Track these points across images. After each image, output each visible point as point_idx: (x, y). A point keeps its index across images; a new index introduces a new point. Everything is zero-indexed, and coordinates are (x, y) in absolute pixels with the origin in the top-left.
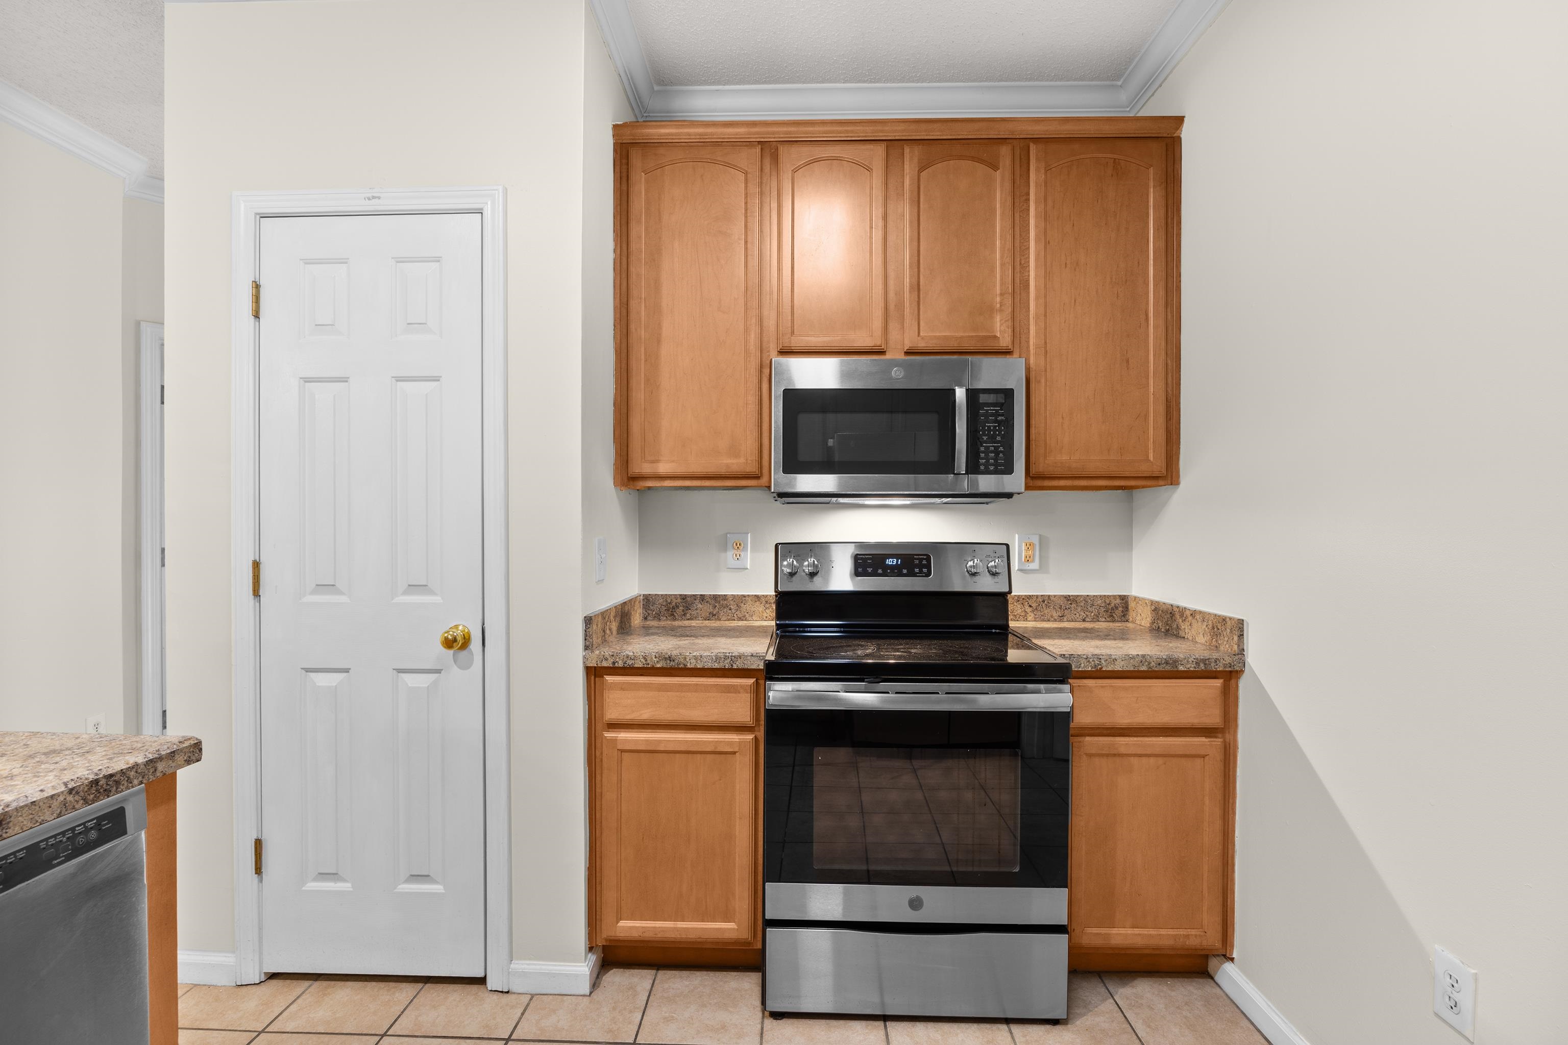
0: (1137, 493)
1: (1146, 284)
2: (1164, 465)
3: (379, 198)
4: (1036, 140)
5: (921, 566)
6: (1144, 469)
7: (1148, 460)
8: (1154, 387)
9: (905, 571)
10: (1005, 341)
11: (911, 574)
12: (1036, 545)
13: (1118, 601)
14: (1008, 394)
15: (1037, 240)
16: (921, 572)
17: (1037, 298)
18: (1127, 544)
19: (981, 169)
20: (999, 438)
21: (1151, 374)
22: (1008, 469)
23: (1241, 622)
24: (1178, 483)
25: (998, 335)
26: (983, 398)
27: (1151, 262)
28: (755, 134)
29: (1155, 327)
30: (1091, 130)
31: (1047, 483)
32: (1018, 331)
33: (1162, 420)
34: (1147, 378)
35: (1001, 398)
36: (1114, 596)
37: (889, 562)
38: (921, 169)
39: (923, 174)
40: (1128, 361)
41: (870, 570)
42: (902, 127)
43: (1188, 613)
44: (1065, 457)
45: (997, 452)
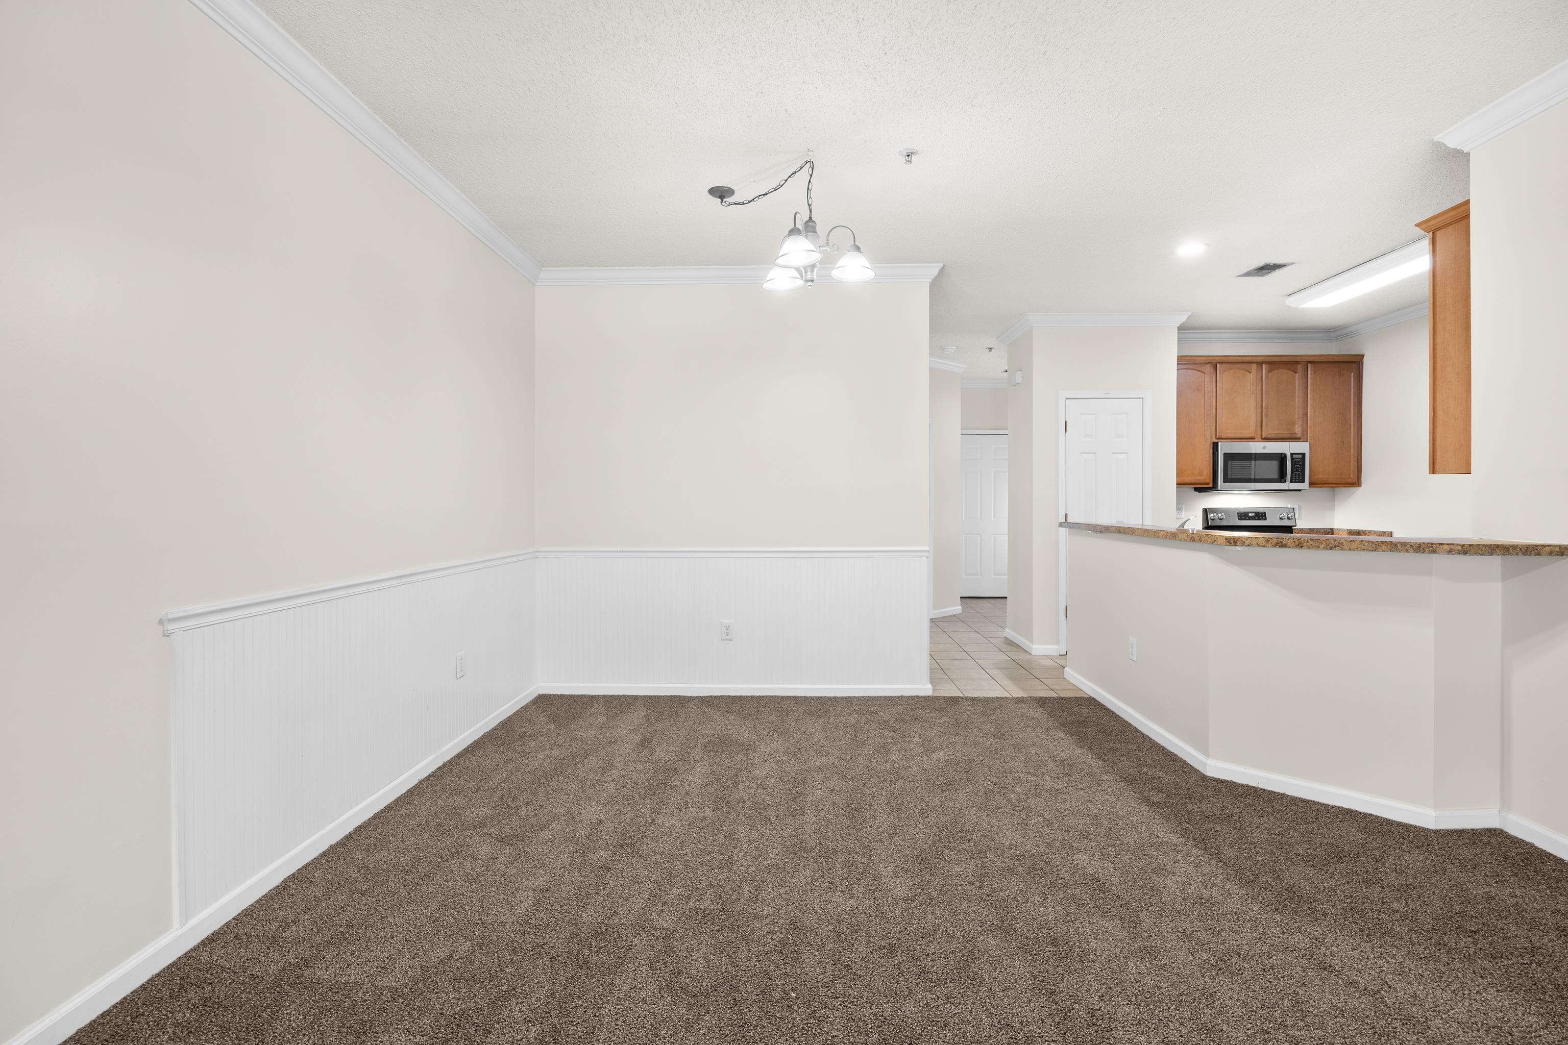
0: (1336, 489)
1: (1350, 414)
2: (1356, 479)
3: (1109, 394)
4: (1310, 362)
5: (1262, 516)
6: (1349, 481)
7: (1350, 477)
8: (1353, 451)
9: (1256, 518)
10: (1299, 435)
11: (1259, 519)
12: (1296, 509)
13: (1330, 530)
14: (1304, 455)
15: (1311, 399)
16: (1262, 518)
17: (1311, 419)
18: (1333, 508)
19: (1291, 373)
20: (1300, 470)
21: (1352, 447)
22: (1303, 481)
23: (1392, 532)
24: (1361, 486)
25: (1297, 432)
26: (1294, 456)
27: (1352, 407)
28: (1208, 360)
29: (1354, 430)
30: (1330, 359)
31: (1316, 486)
32: (1305, 432)
33: (1356, 464)
34: (1350, 448)
35: (1300, 456)
36: (1328, 529)
37: (1250, 515)
38: (1269, 372)
39: (1270, 374)
40: (1343, 442)
41: (1243, 518)
42: (1262, 358)
43: (1367, 532)
44: (1320, 477)
45: (1299, 475)
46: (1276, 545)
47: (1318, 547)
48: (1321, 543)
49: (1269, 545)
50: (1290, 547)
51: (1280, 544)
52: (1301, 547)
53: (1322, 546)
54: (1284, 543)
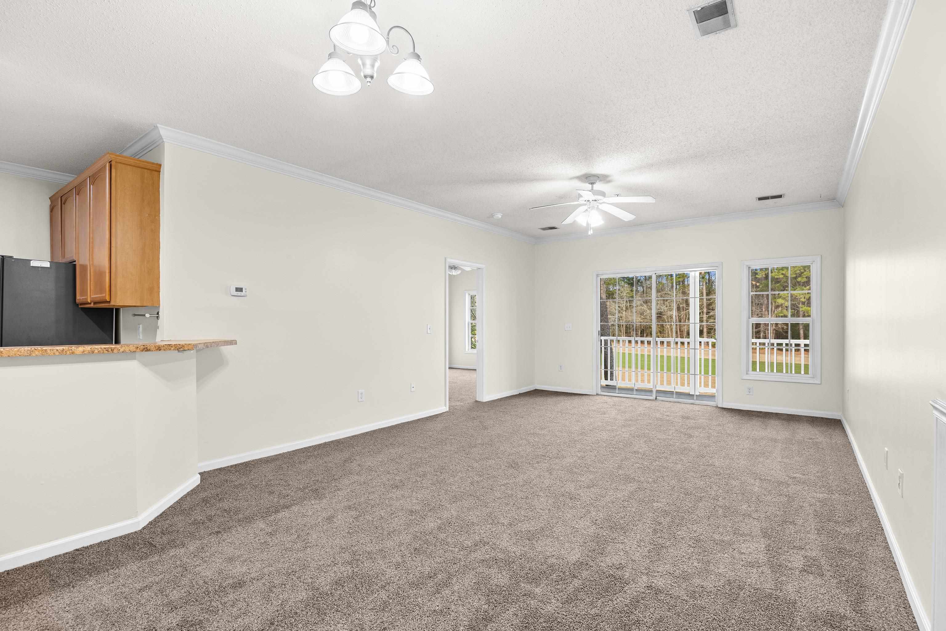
46: (143, 350)
47: (170, 349)
48: (172, 347)
49: (138, 350)
50: (152, 351)
51: (146, 349)
52: (160, 350)
53: (172, 349)
54: (148, 348)
